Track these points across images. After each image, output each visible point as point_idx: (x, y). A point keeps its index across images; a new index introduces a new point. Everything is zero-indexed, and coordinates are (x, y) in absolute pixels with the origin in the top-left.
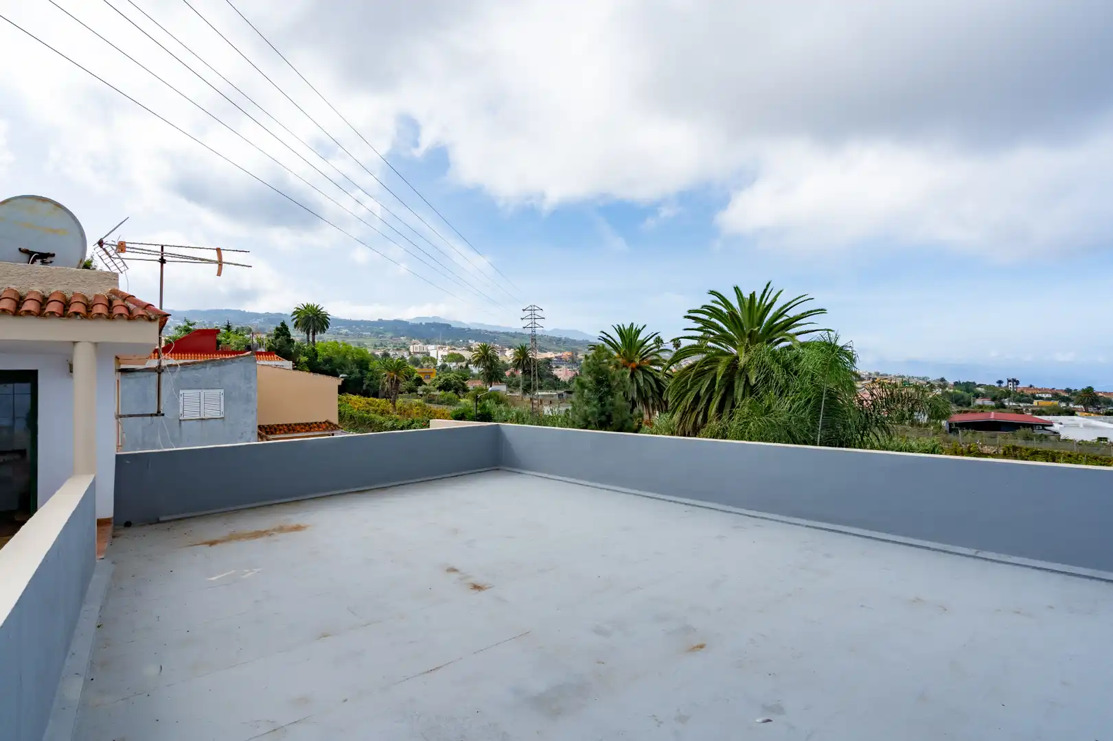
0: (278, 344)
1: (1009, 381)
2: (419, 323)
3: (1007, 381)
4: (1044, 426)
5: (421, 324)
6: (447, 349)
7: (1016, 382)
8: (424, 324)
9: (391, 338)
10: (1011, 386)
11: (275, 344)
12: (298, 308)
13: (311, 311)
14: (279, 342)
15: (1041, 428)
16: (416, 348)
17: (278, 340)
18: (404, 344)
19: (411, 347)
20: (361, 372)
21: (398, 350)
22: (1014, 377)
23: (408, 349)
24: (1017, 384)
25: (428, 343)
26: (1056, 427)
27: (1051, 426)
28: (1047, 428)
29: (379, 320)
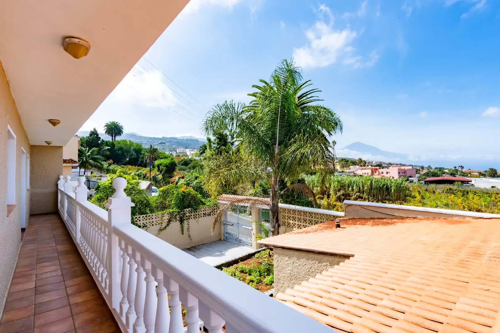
0: (91, 139)
1: (459, 167)
2: (183, 139)
3: (458, 167)
4: (468, 182)
5: (184, 139)
6: (195, 151)
7: (462, 167)
8: (185, 139)
9: (168, 146)
10: (460, 169)
11: (90, 139)
12: (108, 124)
13: (113, 125)
14: (92, 138)
15: (467, 183)
16: (180, 150)
17: (91, 137)
18: (175, 148)
19: (178, 150)
20: (137, 155)
21: (171, 151)
22: (461, 165)
23: (176, 151)
24: (463, 168)
25: (187, 148)
26: (473, 182)
27: (471, 182)
28: (469, 183)
29: (163, 137)
